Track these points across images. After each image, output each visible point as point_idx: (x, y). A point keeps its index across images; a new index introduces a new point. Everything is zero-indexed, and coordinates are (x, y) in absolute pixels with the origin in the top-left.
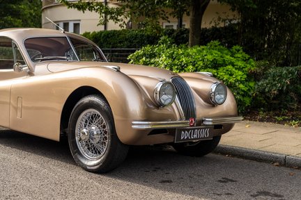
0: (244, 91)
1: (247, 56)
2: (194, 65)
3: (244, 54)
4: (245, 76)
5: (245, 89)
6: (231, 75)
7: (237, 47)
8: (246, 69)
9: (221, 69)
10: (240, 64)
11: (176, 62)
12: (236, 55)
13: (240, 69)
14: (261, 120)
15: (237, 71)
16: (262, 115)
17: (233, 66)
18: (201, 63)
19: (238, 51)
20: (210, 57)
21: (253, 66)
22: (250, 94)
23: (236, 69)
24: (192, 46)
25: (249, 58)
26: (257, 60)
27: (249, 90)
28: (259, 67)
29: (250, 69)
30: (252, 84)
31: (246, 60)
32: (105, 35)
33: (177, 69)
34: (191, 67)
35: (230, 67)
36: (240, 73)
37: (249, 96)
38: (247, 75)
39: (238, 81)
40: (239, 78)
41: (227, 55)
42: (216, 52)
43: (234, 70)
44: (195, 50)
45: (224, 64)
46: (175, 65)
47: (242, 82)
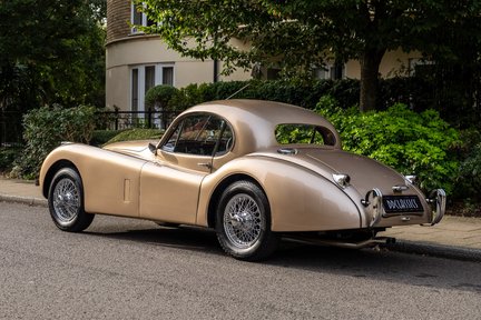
0: (442, 175)
1: (447, 125)
2: (371, 139)
3: (442, 122)
4: (444, 154)
5: (445, 172)
6: (424, 152)
7: (432, 112)
8: (445, 143)
9: (409, 145)
10: (436, 136)
11: (346, 134)
12: (431, 124)
13: (436, 143)
14: (468, 215)
15: (432, 147)
16: (468, 207)
17: (427, 138)
18: (381, 136)
19: (433, 117)
20: (393, 128)
21: (455, 138)
22: (451, 178)
23: (431, 144)
24: (365, 110)
25: (449, 127)
26: (461, 128)
27: (450, 173)
28: (463, 139)
29: (451, 143)
30: (454, 165)
31: (443, 130)
33: (347, 144)
34: (366, 142)
35: (422, 141)
36: (437, 149)
37: (451, 182)
38: (446, 151)
39: (434, 160)
40: (435, 156)
41: (417, 122)
42: (402, 120)
43: (428, 145)
44: (371, 118)
45: (414, 137)
46: (344, 139)
47: (439, 162)
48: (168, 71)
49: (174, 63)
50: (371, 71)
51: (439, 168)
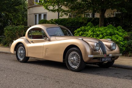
0: (122, 45)
1: (124, 30)
2: (102, 35)
3: (122, 30)
4: (123, 39)
5: (123, 44)
6: (117, 38)
7: (120, 27)
8: (123, 36)
9: (113, 36)
10: (121, 34)
11: (95, 33)
12: (119, 30)
13: (121, 36)
14: (130, 56)
15: (119, 37)
16: (130, 54)
17: (118, 35)
18: (105, 34)
19: (120, 28)
20: (109, 31)
21: (126, 34)
22: (125, 46)
23: (119, 36)
24: (101, 26)
25: (124, 31)
26: (128, 32)
27: (125, 44)
28: (128, 35)
29: (125, 36)
30: (126, 42)
31: (123, 32)
32: (60, 21)
33: (95, 36)
35: (117, 35)
36: (121, 38)
37: (125, 47)
38: (124, 38)
39: (120, 41)
40: (120, 40)
41: (115, 30)
42: (111, 29)
43: (118, 36)
44: (102, 29)
45: (114, 34)
46: (95, 35)
47: (121, 41)
48: (45, 16)
49: (47, 13)
50: (102, 15)
51: (121, 43)
